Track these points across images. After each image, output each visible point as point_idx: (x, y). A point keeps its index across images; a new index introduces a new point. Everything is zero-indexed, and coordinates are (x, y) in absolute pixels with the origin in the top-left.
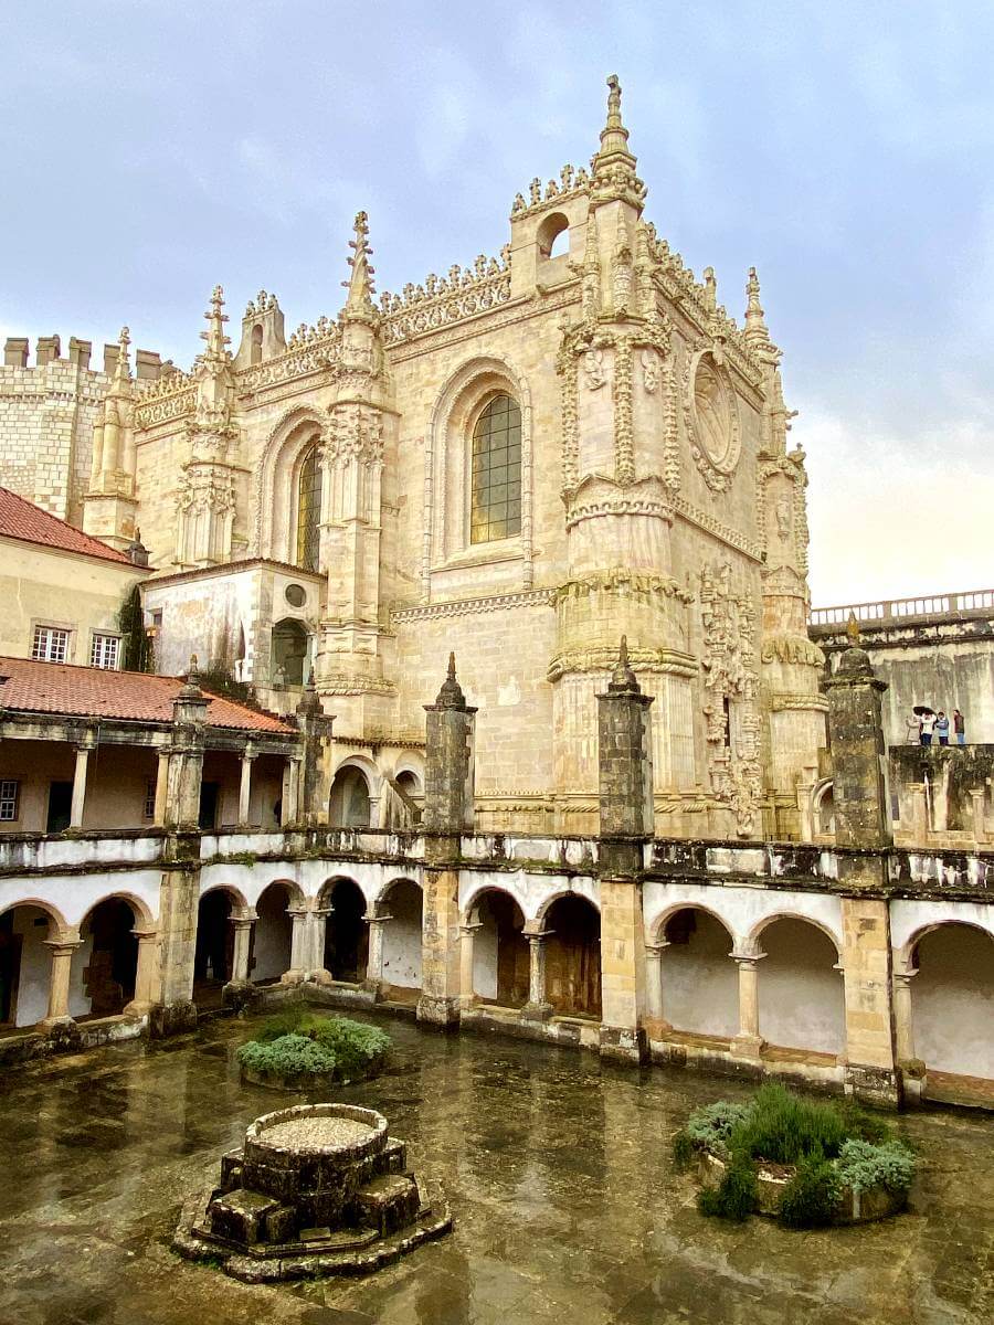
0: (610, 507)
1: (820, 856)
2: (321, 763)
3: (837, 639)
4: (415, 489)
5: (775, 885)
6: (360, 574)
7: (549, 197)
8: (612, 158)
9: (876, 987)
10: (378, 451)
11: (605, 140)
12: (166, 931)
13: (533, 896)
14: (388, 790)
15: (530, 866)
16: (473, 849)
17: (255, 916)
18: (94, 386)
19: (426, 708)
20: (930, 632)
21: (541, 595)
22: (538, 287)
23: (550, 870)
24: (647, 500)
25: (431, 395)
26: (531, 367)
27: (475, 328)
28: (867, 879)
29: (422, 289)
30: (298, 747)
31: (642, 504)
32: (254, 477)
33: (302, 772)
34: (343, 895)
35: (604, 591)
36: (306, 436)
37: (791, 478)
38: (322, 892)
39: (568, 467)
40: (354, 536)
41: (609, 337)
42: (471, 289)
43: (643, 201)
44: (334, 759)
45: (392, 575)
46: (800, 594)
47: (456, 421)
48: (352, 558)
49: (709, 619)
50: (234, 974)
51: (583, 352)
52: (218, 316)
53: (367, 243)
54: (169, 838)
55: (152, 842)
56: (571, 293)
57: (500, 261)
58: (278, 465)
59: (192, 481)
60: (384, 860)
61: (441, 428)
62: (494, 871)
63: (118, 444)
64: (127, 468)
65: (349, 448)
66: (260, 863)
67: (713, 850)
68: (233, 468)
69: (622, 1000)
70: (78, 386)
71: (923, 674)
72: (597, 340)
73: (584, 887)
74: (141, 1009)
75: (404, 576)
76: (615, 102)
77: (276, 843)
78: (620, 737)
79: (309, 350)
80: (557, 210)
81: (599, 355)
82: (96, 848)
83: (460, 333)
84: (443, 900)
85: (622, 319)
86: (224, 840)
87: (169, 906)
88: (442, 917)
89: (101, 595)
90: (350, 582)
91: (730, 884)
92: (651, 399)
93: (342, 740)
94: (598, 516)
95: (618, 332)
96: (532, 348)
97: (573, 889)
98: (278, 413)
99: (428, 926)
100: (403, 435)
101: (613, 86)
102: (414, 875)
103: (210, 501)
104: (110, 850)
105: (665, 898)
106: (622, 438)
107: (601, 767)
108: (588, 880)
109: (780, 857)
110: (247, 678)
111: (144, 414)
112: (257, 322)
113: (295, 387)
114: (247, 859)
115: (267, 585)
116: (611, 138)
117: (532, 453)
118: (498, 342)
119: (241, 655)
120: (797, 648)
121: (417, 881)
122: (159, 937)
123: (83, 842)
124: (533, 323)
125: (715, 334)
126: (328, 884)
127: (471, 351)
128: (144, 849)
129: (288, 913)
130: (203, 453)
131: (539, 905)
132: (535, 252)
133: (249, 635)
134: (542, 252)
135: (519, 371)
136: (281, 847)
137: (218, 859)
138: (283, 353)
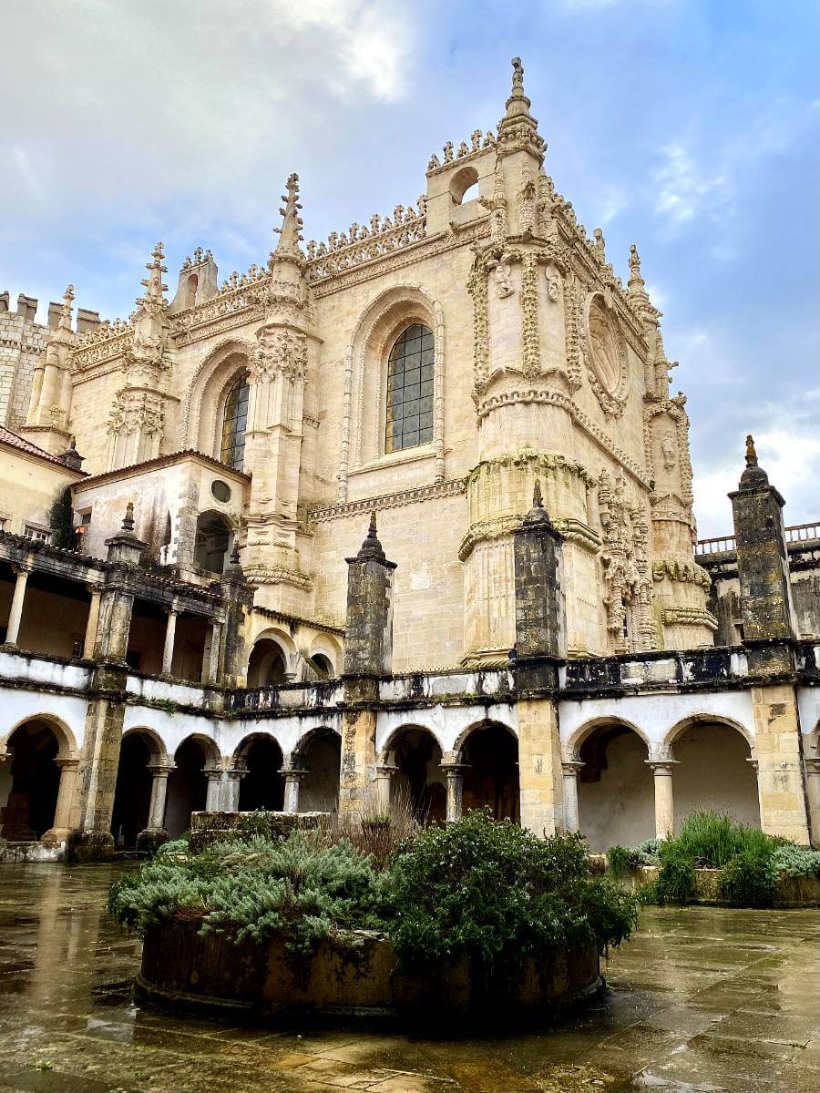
0: (518, 396)
1: (729, 659)
2: (242, 630)
3: (721, 567)
4: (336, 404)
5: (686, 689)
6: (282, 476)
7: (461, 156)
8: (517, 119)
9: (789, 768)
10: (300, 368)
11: (510, 107)
12: (89, 757)
13: (449, 728)
14: (304, 666)
15: (448, 702)
16: (390, 692)
17: (173, 765)
18: (37, 336)
19: (348, 561)
20: (806, 557)
21: (452, 486)
22: (451, 224)
23: (468, 702)
24: (552, 391)
25: (352, 323)
26: (443, 292)
27: (393, 264)
28: (776, 666)
29: (345, 237)
30: (222, 610)
31: (547, 394)
32: (182, 404)
33: (225, 635)
34: (260, 752)
35: (514, 467)
36: (233, 370)
37: (675, 419)
38: (239, 750)
39: (480, 365)
40: (277, 440)
41: (517, 253)
42: (389, 233)
43: (544, 154)
44: (254, 629)
45: (311, 480)
46: (687, 521)
47: (373, 346)
48: (275, 459)
49: (607, 519)
50: (150, 819)
51: (493, 268)
52: (157, 266)
53: (297, 198)
54: (97, 669)
55: (81, 671)
56: (480, 229)
57: (416, 209)
58: (205, 394)
59: (126, 405)
60: (302, 713)
61: (360, 351)
62: (412, 709)
63: (57, 384)
64: (63, 405)
65: (276, 365)
66: (181, 715)
67: (627, 664)
68: (164, 396)
69: (540, 814)
70: (23, 336)
71: (802, 595)
72: (506, 255)
73: (500, 714)
74: (61, 835)
75: (322, 480)
76: (519, 78)
77: (195, 697)
78: (535, 566)
79: (240, 292)
80: (468, 165)
81: (508, 269)
82: (29, 665)
83: (379, 269)
84: (361, 740)
85: (527, 239)
86: (148, 683)
87: (94, 733)
88: (360, 755)
89: (35, 491)
90: (273, 481)
91: (644, 693)
92: (554, 307)
93: (262, 611)
94: (507, 405)
95: (525, 250)
96: (444, 277)
97: (490, 717)
98: (207, 349)
99: (346, 766)
100: (325, 359)
101: (516, 65)
102: (332, 723)
103: (141, 422)
104: (42, 671)
105: (581, 715)
106: (528, 336)
107: (517, 595)
108: (505, 707)
109: (691, 664)
110: (171, 560)
111: (83, 359)
112: (193, 273)
113: (224, 325)
114: (168, 707)
115: (195, 478)
116: (516, 104)
117: (444, 364)
118: (413, 274)
119: (167, 540)
120: (686, 567)
121: (335, 728)
122: (82, 764)
123: (17, 657)
124: (446, 257)
125: (605, 281)
126: (244, 742)
127: (389, 283)
128: (73, 676)
129: (204, 772)
130: (136, 381)
131: (457, 735)
132: (447, 199)
133: (175, 522)
134: (454, 201)
135: (433, 296)
136: (201, 703)
137: (141, 701)
138: (216, 296)
